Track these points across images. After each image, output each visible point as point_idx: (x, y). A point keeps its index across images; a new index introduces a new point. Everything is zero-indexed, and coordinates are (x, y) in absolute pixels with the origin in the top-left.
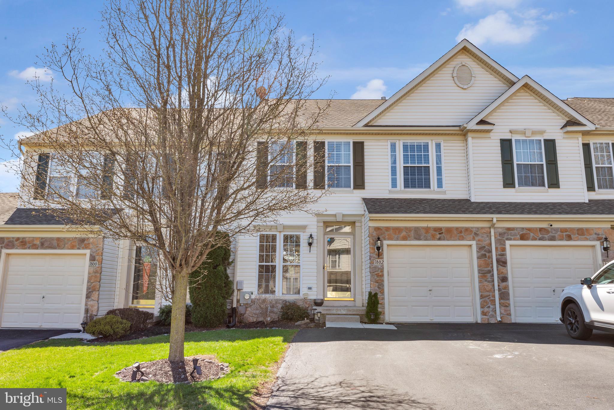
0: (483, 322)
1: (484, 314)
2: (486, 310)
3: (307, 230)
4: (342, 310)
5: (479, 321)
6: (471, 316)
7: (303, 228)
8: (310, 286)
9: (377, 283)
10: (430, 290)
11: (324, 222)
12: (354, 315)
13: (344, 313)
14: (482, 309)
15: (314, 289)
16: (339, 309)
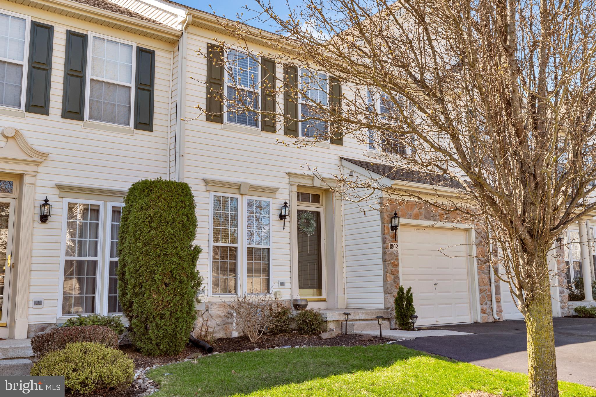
0: (483, 322)
1: (483, 311)
2: (485, 307)
3: (277, 195)
4: (360, 314)
5: (479, 321)
6: (468, 315)
7: (272, 191)
8: (282, 280)
9: (393, 274)
10: (435, 284)
11: (298, 186)
12: (371, 320)
13: (363, 317)
14: (482, 306)
15: (288, 285)
16: (356, 312)
